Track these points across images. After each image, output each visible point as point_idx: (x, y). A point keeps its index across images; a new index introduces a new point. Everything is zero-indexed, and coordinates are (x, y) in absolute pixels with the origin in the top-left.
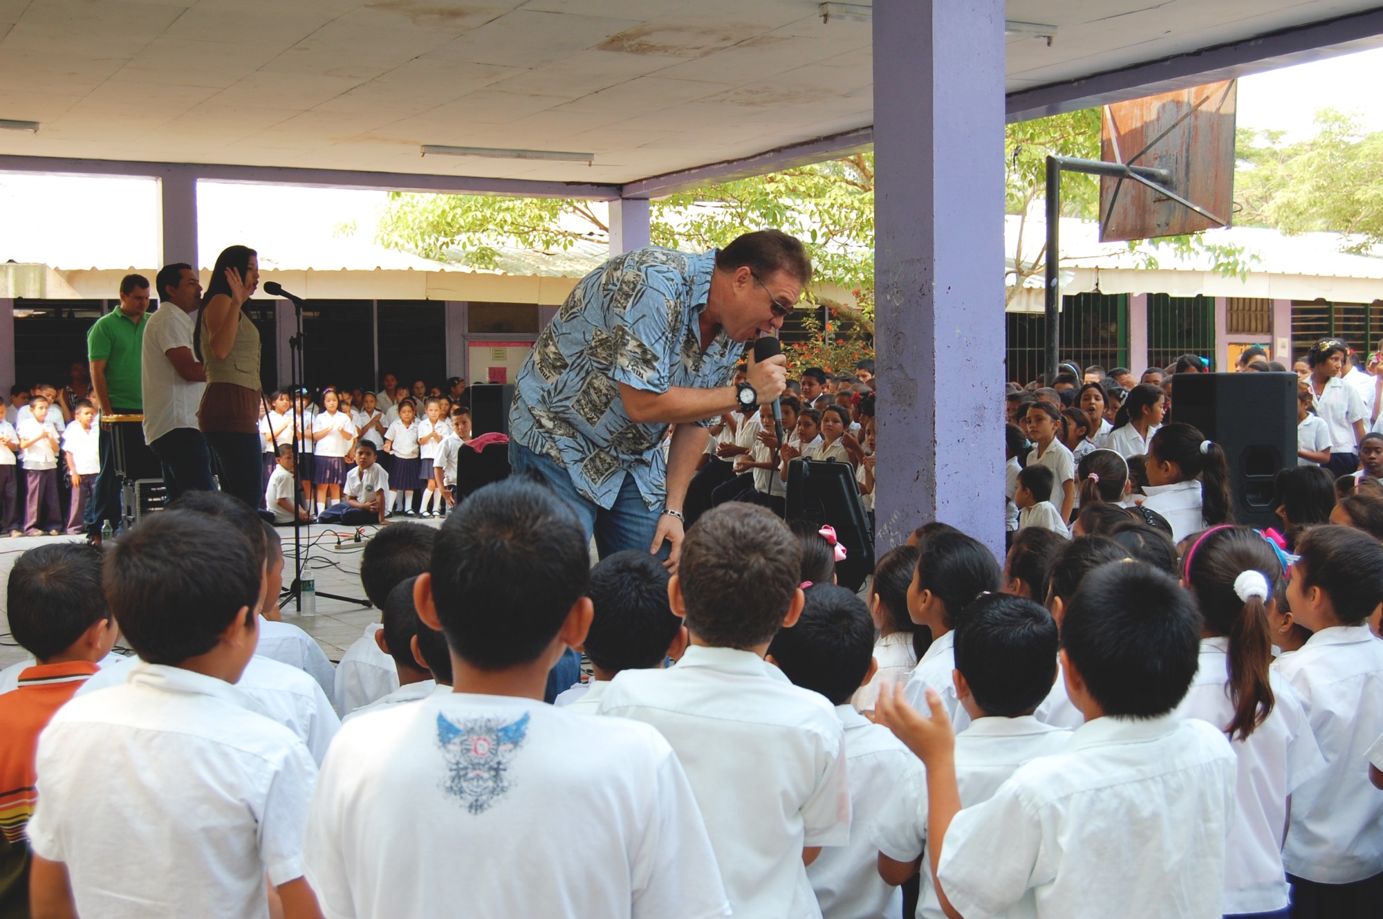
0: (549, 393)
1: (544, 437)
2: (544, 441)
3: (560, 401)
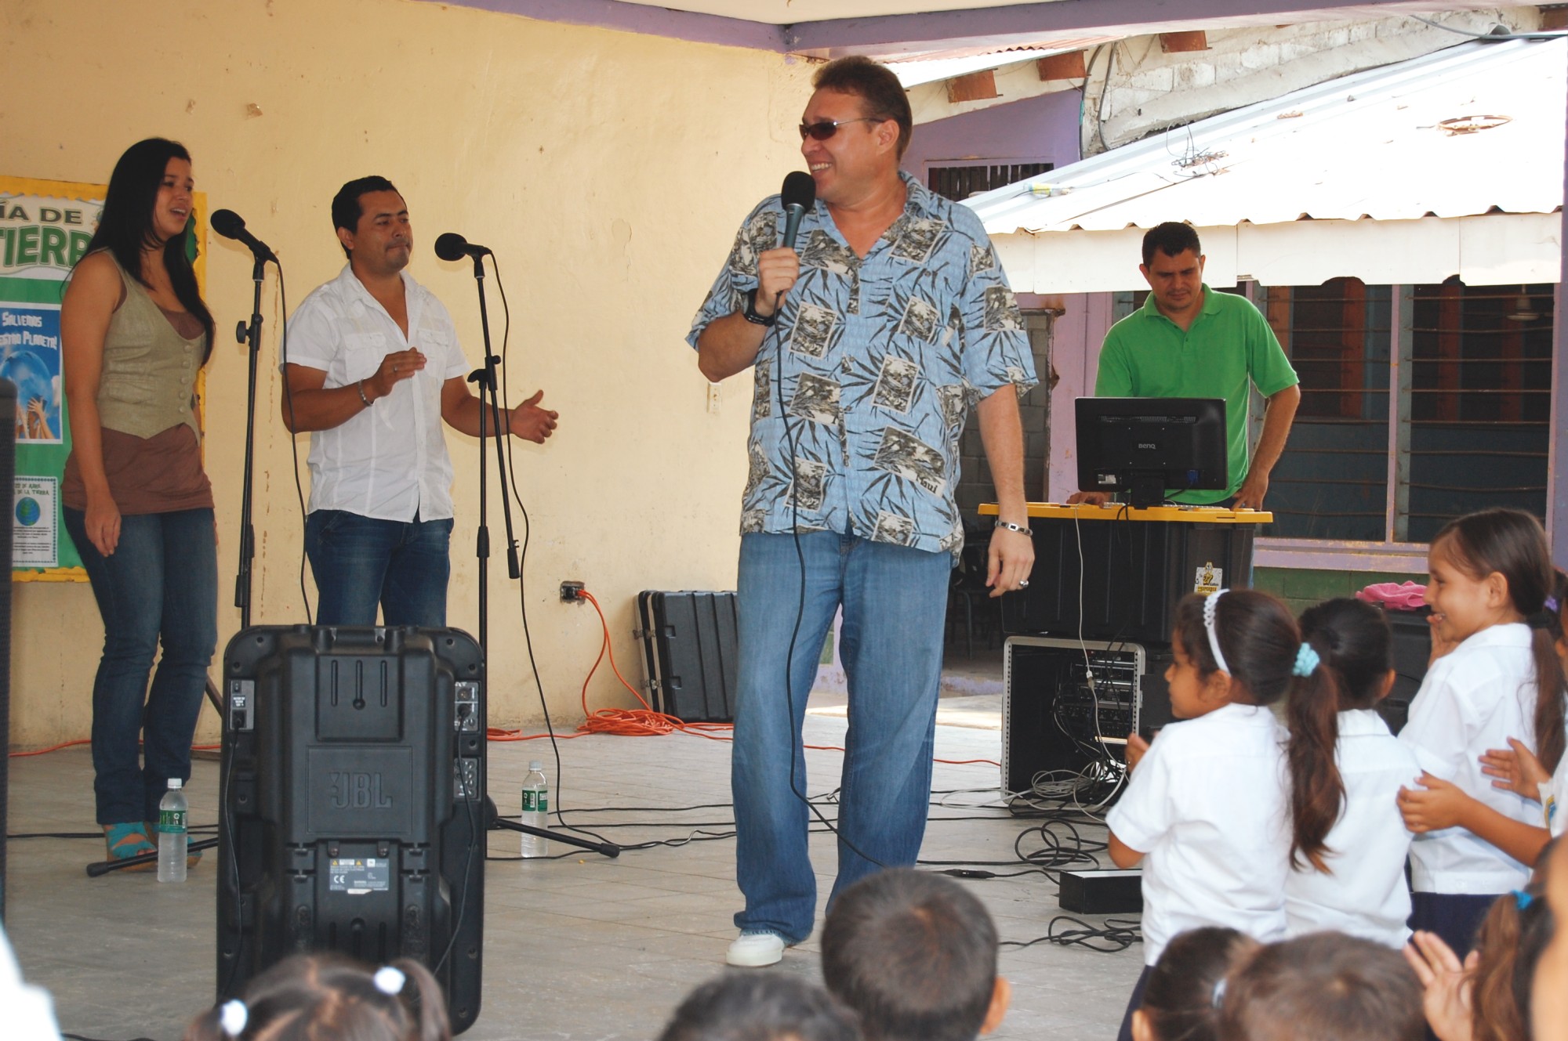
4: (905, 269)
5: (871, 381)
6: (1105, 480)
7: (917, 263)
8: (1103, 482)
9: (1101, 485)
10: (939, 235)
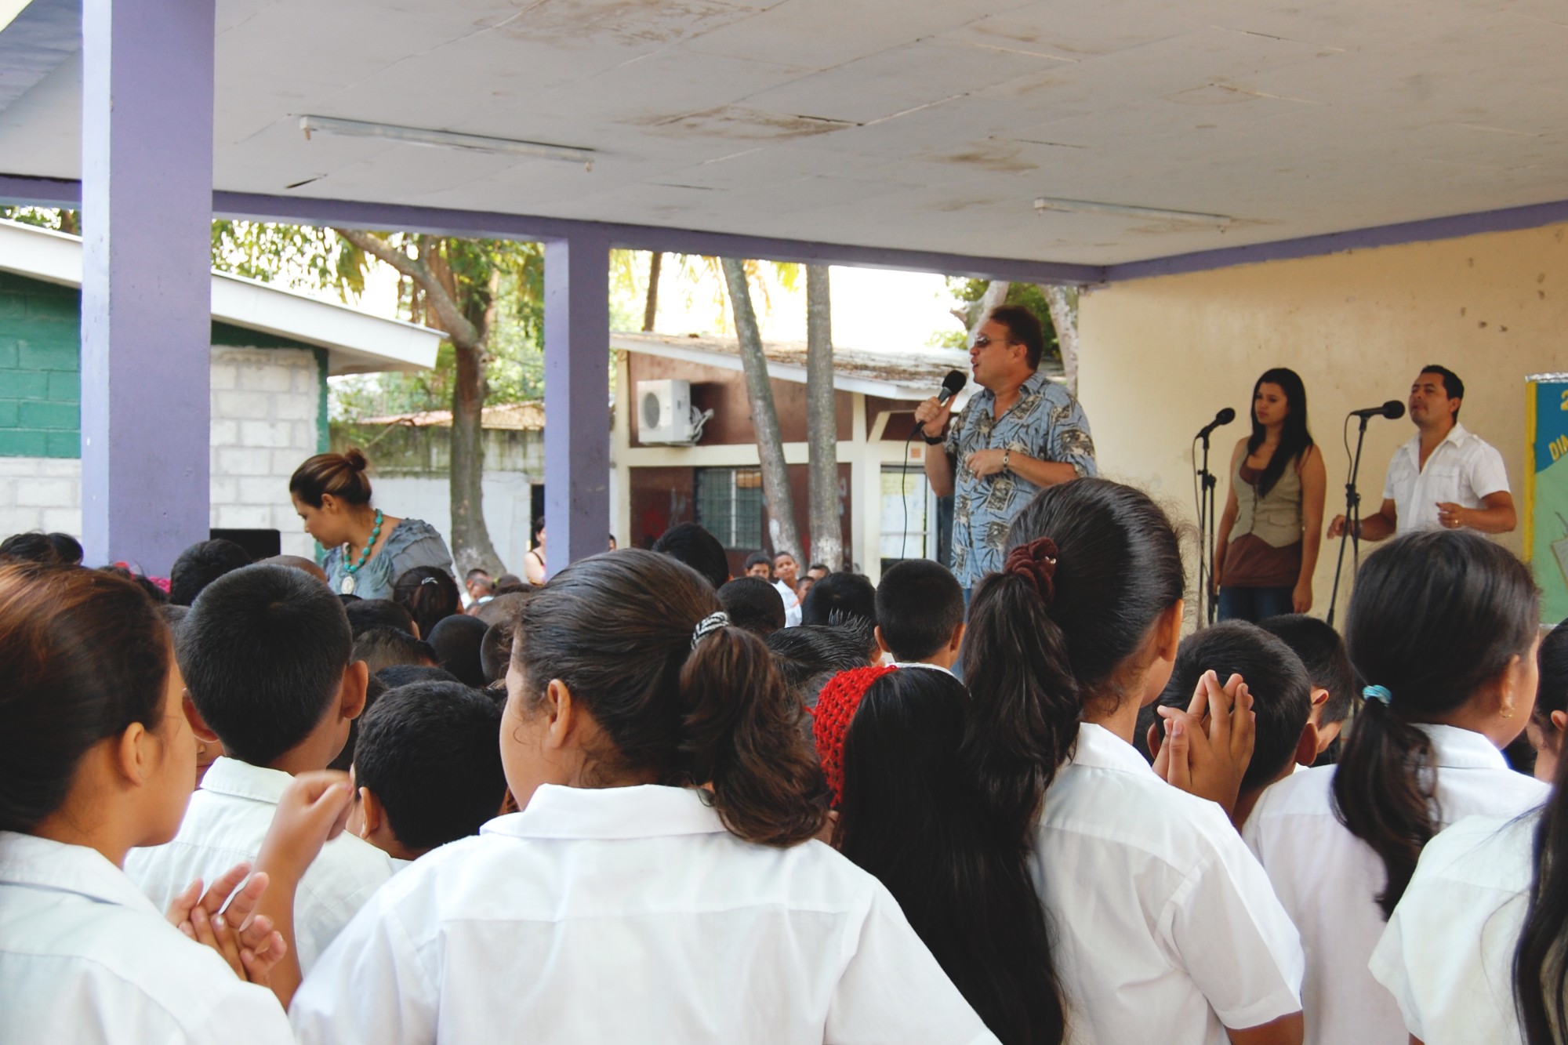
4: (1013, 425)
5: (986, 494)
7: (1020, 421)
10: (1036, 403)
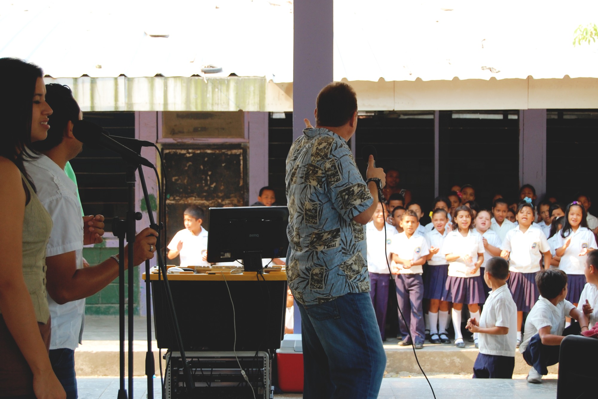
0: (343, 248)
1: (355, 282)
2: (356, 284)
3: (350, 246)
6: (224, 256)
8: (224, 257)
9: (222, 258)
